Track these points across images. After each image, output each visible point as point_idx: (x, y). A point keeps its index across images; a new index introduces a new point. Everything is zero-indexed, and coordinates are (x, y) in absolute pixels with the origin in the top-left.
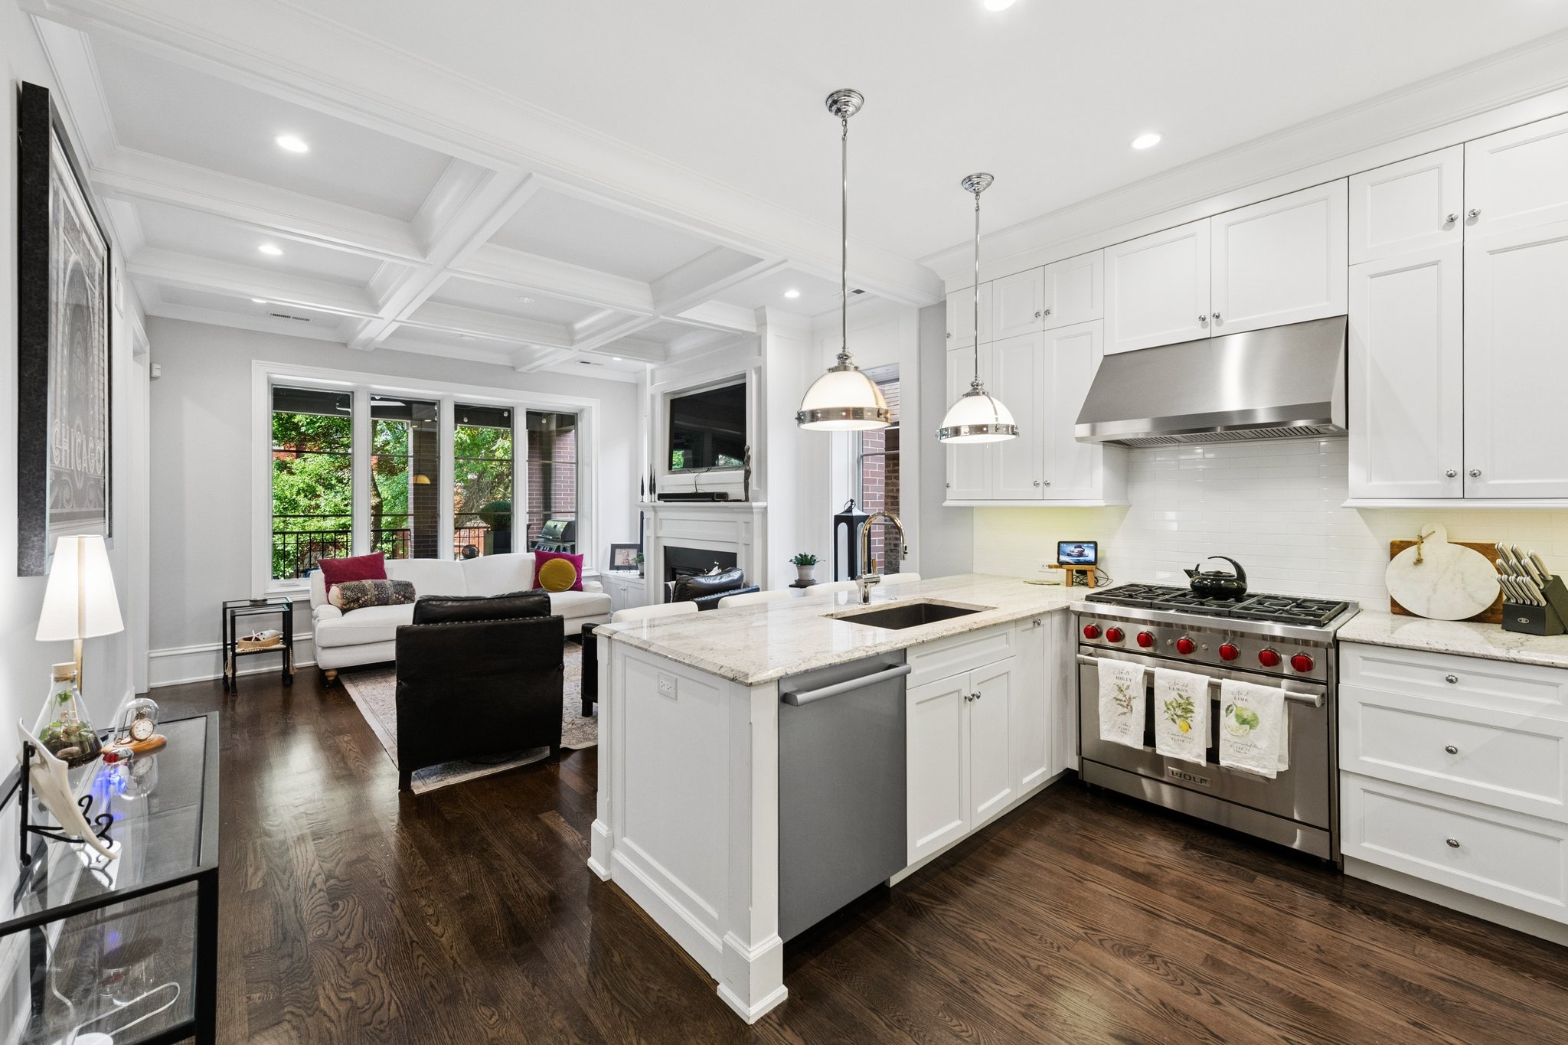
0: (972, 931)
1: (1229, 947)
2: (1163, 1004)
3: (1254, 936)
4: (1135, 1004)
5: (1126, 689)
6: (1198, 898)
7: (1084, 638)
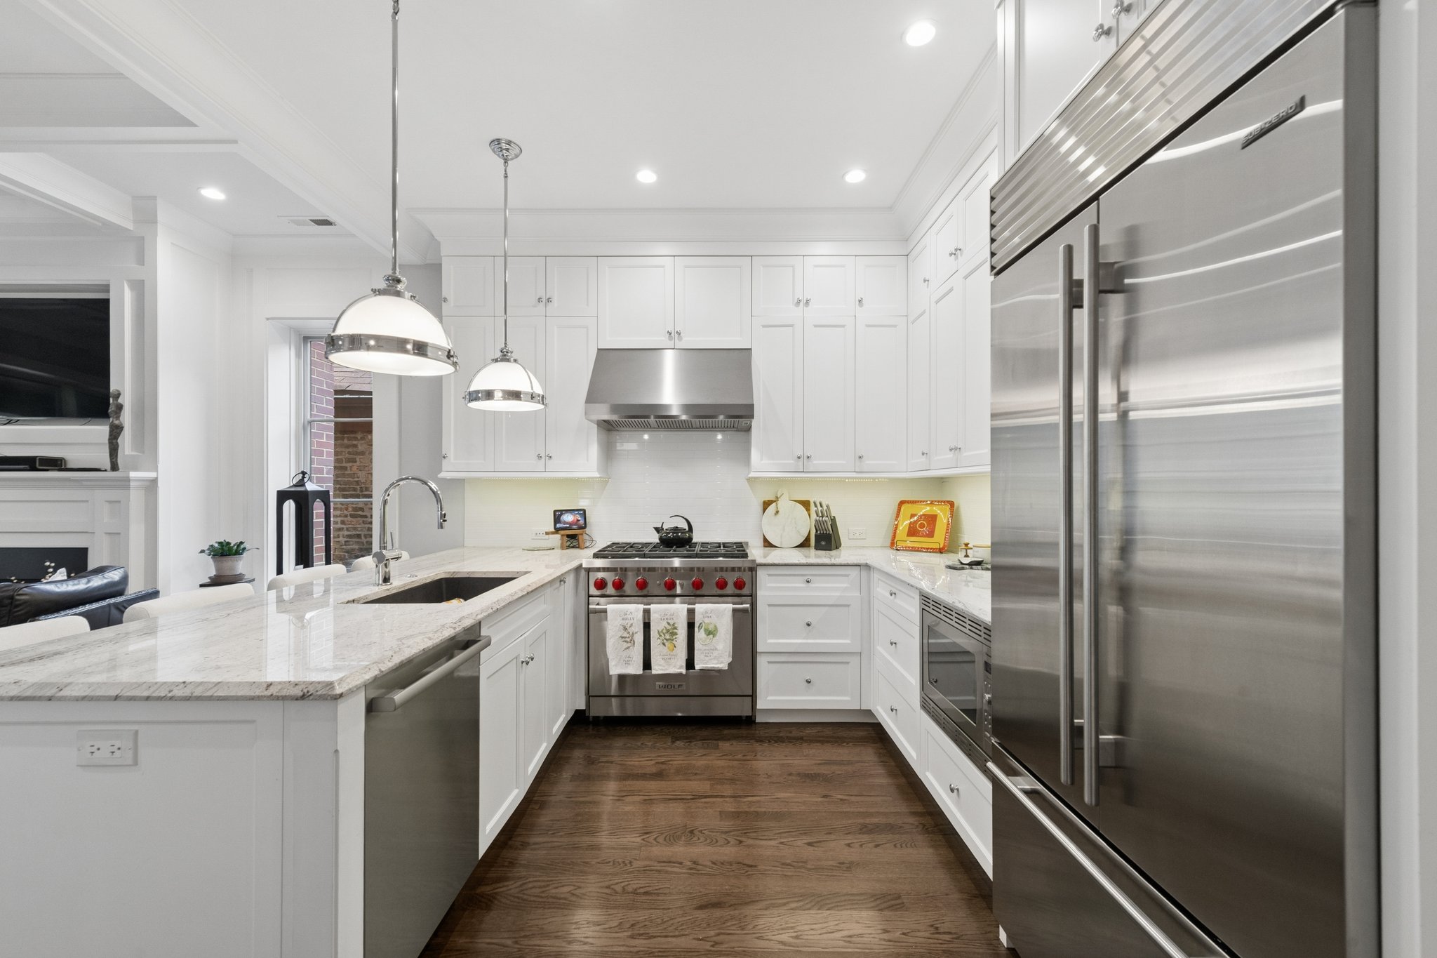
0: (557, 891)
1: (727, 799)
2: (714, 863)
3: (736, 785)
4: (698, 874)
5: (630, 627)
6: (696, 774)
7: (593, 591)
